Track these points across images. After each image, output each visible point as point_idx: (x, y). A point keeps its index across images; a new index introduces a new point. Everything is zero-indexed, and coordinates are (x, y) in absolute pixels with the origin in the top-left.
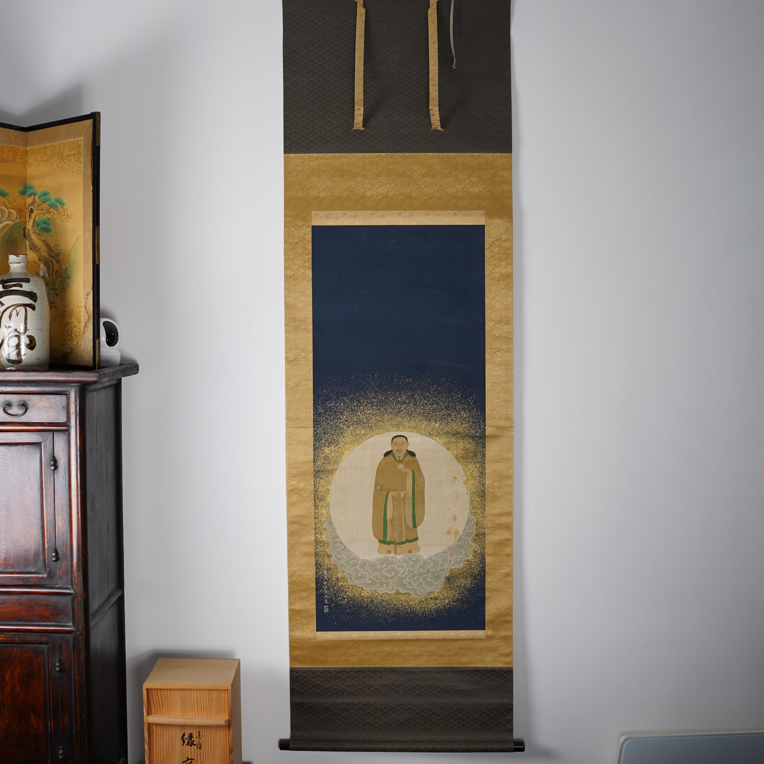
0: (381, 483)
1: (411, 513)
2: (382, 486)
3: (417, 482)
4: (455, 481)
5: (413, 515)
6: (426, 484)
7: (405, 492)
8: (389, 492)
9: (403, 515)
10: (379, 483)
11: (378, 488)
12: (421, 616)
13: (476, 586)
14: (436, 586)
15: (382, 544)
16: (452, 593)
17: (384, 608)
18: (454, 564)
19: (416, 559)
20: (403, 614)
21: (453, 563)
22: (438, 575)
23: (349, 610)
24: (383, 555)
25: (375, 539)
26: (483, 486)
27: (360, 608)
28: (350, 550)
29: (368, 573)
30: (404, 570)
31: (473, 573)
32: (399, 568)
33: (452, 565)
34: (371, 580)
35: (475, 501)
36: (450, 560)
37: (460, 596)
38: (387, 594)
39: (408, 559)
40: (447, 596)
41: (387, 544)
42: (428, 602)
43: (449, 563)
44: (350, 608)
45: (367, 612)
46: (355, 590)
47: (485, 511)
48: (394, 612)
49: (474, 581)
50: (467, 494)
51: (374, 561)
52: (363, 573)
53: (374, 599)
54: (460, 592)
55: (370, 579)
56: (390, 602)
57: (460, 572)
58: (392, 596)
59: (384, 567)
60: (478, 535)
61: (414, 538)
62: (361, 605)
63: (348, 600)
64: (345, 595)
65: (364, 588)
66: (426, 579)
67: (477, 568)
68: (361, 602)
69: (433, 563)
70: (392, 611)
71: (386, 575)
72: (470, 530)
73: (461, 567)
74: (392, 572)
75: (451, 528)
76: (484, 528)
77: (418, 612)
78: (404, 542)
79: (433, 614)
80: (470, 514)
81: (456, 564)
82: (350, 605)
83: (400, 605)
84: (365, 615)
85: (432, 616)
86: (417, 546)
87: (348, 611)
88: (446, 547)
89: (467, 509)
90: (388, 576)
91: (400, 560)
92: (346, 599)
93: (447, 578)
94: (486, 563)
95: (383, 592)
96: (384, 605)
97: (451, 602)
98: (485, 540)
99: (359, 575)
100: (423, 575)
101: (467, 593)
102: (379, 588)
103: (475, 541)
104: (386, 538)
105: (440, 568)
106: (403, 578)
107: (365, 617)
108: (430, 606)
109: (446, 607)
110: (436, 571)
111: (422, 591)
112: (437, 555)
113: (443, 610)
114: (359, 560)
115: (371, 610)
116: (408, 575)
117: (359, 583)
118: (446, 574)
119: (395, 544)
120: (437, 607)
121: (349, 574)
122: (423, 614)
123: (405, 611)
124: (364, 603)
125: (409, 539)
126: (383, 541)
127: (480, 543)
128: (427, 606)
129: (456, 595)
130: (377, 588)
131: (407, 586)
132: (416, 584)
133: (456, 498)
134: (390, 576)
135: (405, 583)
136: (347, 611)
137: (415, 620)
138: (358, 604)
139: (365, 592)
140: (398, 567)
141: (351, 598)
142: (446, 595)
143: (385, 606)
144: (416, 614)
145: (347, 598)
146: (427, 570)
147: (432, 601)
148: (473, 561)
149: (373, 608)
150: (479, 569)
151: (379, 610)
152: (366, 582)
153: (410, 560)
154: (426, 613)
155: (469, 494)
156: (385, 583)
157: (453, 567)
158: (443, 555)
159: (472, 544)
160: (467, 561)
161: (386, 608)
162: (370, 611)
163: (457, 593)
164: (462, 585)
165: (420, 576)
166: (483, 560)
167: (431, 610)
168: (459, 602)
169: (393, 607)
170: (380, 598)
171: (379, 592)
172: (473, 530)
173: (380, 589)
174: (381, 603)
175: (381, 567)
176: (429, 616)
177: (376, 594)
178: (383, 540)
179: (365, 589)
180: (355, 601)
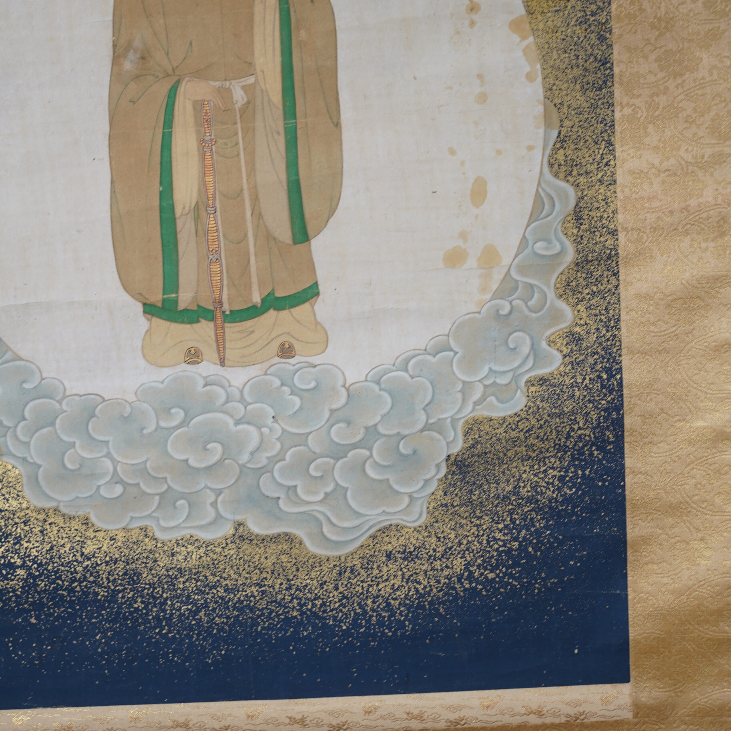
0: (137, 43)
1: (283, 176)
2: (143, 58)
3: (303, 34)
4: (472, 23)
5: (289, 182)
6: (341, 37)
7: (251, 80)
8: (178, 82)
9: (245, 186)
10: (129, 46)
11: (128, 65)
12: (347, 633)
13: (584, 493)
14: (407, 500)
15: (158, 320)
16: (478, 526)
17: (187, 603)
18: (483, 398)
19: (313, 384)
20: (269, 628)
21: (477, 395)
22: (415, 452)
23: (37, 618)
24: (167, 372)
25: (127, 298)
26: (602, 39)
27: (84, 604)
28: (22, 354)
29: (108, 455)
30: (262, 434)
31: (568, 436)
32: (240, 427)
33: (476, 404)
34: (120, 482)
35: (565, 109)
36: (464, 382)
37: (516, 539)
38: (193, 541)
39: (277, 382)
40: (460, 544)
41: (183, 322)
42: (376, 572)
43: (459, 396)
44: (38, 606)
45: (114, 621)
46: (55, 529)
47: (612, 152)
48: (228, 618)
49: (576, 472)
50: (530, 77)
51: (131, 398)
52: (86, 455)
53: (138, 566)
54: (513, 521)
55: (116, 479)
56: (211, 578)
57: (513, 434)
58: (218, 550)
59: (174, 423)
60: (588, 262)
61: (300, 288)
62: (86, 594)
63: (30, 575)
64: (17, 552)
65: (93, 519)
66: (364, 471)
67: (587, 414)
68: (85, 579)
69: (389, 400)
70: (220, 617)
71: (183, 457)
72: (549, 241)
73: (517, 409)
74: (209, 446)
75: (463, 235)
76: (614, 233)
77: (335, 618)
78: (254, 307)
79: (401, 625)
80: (546, 169)
81: (493, 398)
82: (39, 593)
83: (254, 589)
84: (105, 636)
85: (395, 633)
86: (317, 323)
87: (33, 621)
88: (445, 327)
89: (530, 148)
90: (192, 462)
91: (242, 392)
92: (19, 571)
93: (456, 463)
94: (625, 391)
95: (177, 535)
96: (183, 590)
97: (479, 566)
98: (617, 287)
99: (69, 466)
100: (350, 455)
101: (546, 527)
102: (158, 519)
103: (572, 290)
104: (177, 292)
105: (423, 417)
106: (260, 471)
107: (107, 643)
108: (385, 589)
109: (454, 588)
110: (406, 432)
111: (346, 524)
112: (407, 361)
113: (444, 603)
114: (64, 397)
115: (131, 613)
116: (280, 457)
117: (73, 496)
118: (448, 443)
119: (219, 321)
120: (417, 590)
121: (24, 459)
122: (355, 624)
123: (278, 616)
124: (100, 586)
125: (279, 294)
126: (163, 308)
127: (593, 302)
128: (373, 590)
129: (498, 535)
130: (149, 516)
131: (281, 502)
132: (321, 496)
133: (482, 98)
134: (203, 465)
135: (270, 491)
136: (25, 620)
137: (323, 650)
138: (71, 591)
139: (100, 535)
140: (238, 423)
141: (40, 565)
142: (452, 536)
143: (188, 597)
144: (325, 626)
145: (22, 567)
146: (367, 428)
147: (393, 567)
148: (568, 381)
149: (138, 605)
150: (594, 415)
151: (164, 611)
152: (102, 492)
153: (285, 388)
154: (368, 621)
155: (540, 79)
156: (182, 496)
157: (483, 412)
158: (434, 360)
159: (562, 305)
160: (542, 381)
161: (194, 603)
162: (126, 619)
163: (501, 526)
164: (523, 492)
165: (337, 459)
166: (611, 376)
167: (388, 604)
168: (513, 566)
169: (222, 598)
170: (164, 561)
171: (158, 535)
172: (562, 243)
173: (163, 523)
174: (172, 582)
175: (163, 424)
176: (383, 633)
177: (150, 544)
178: (164, 300)
179: (99, 524)
180: (60, 578)
